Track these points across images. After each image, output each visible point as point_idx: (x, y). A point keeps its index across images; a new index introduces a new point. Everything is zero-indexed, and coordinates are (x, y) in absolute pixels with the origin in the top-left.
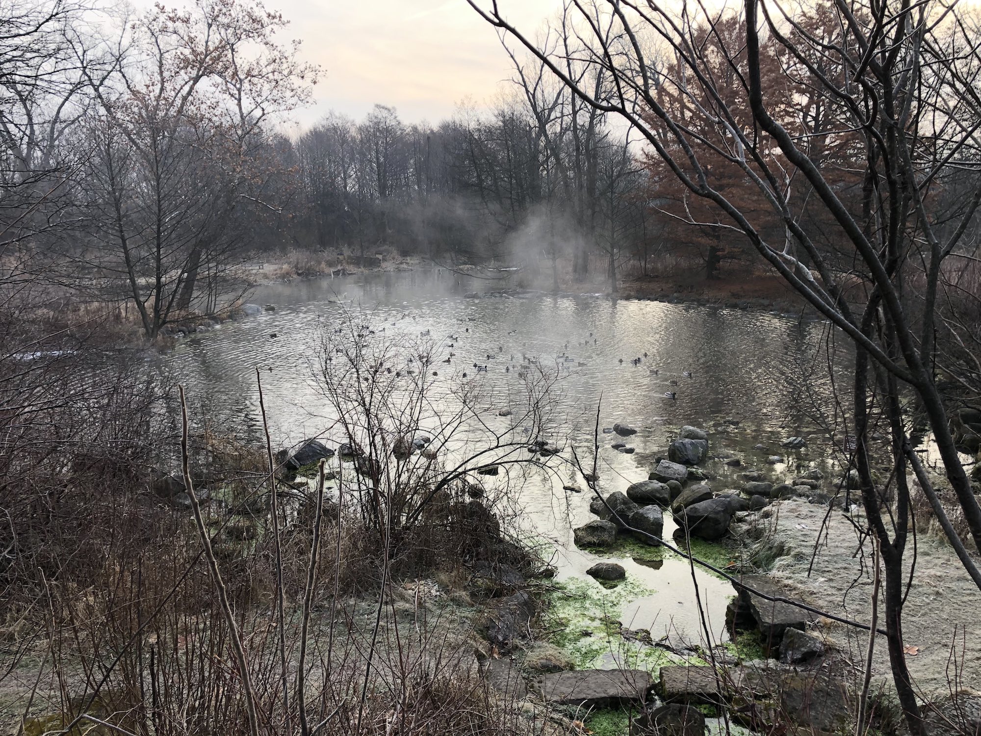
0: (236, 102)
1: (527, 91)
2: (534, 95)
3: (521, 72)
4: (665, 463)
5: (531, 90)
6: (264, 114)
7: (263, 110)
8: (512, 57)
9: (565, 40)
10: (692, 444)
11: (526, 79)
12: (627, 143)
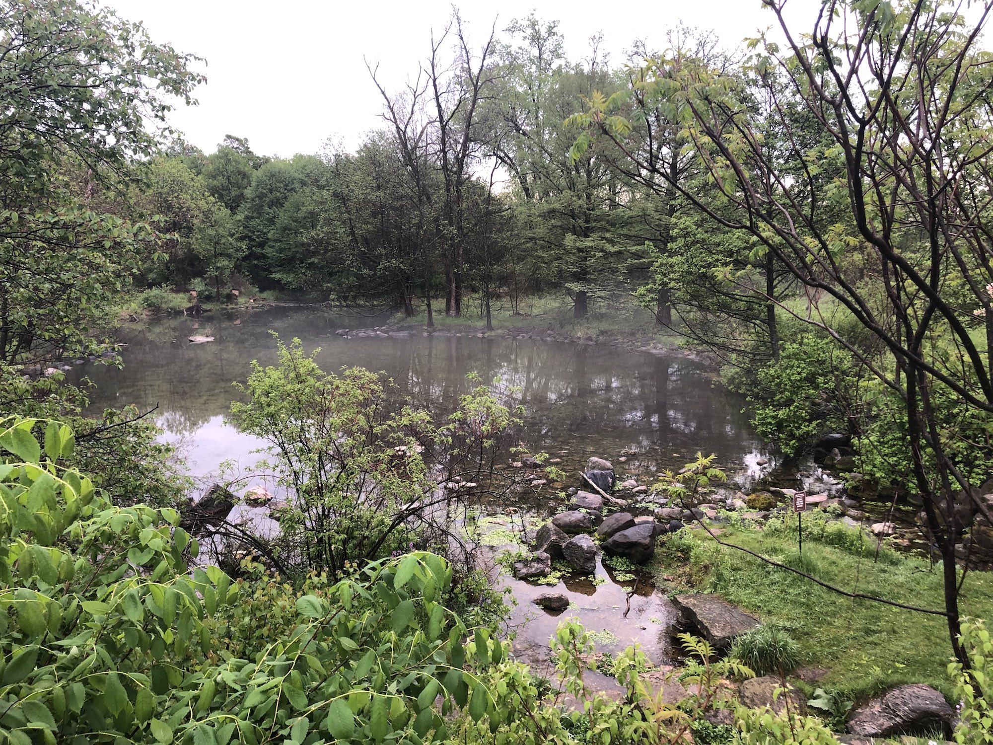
1: (398, 127)
2: (404, 133)
3: (392, 110)
4: (581, 493)
5: (402, 127)
8: (383, 93)
9: (434, 81)
10: (602, 474)
11: (396, 116)
12: (491, 184)
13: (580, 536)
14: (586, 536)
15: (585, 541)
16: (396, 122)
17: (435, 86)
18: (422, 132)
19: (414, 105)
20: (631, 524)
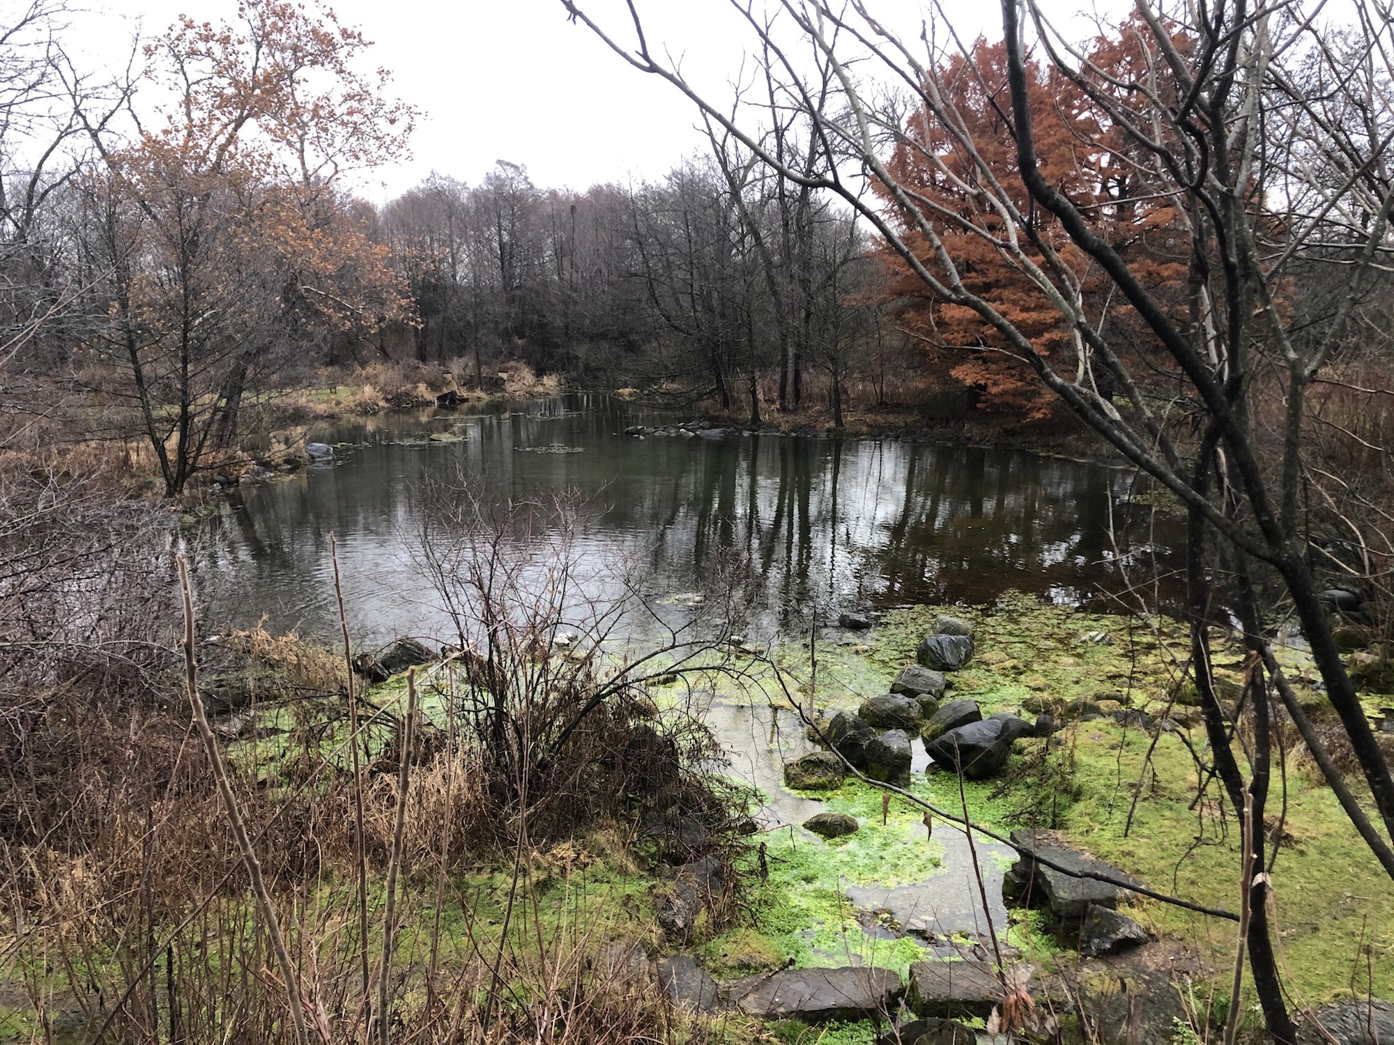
0: (297, 154)
1: (714, 142)
2: (723, 148)
4: (914, 666)
5: (719, 140)
6: (337, 172)
7: (336, 165)
10: (951, 641)
13: (892, 732)
14: (902, 733)
15: (894, 740)
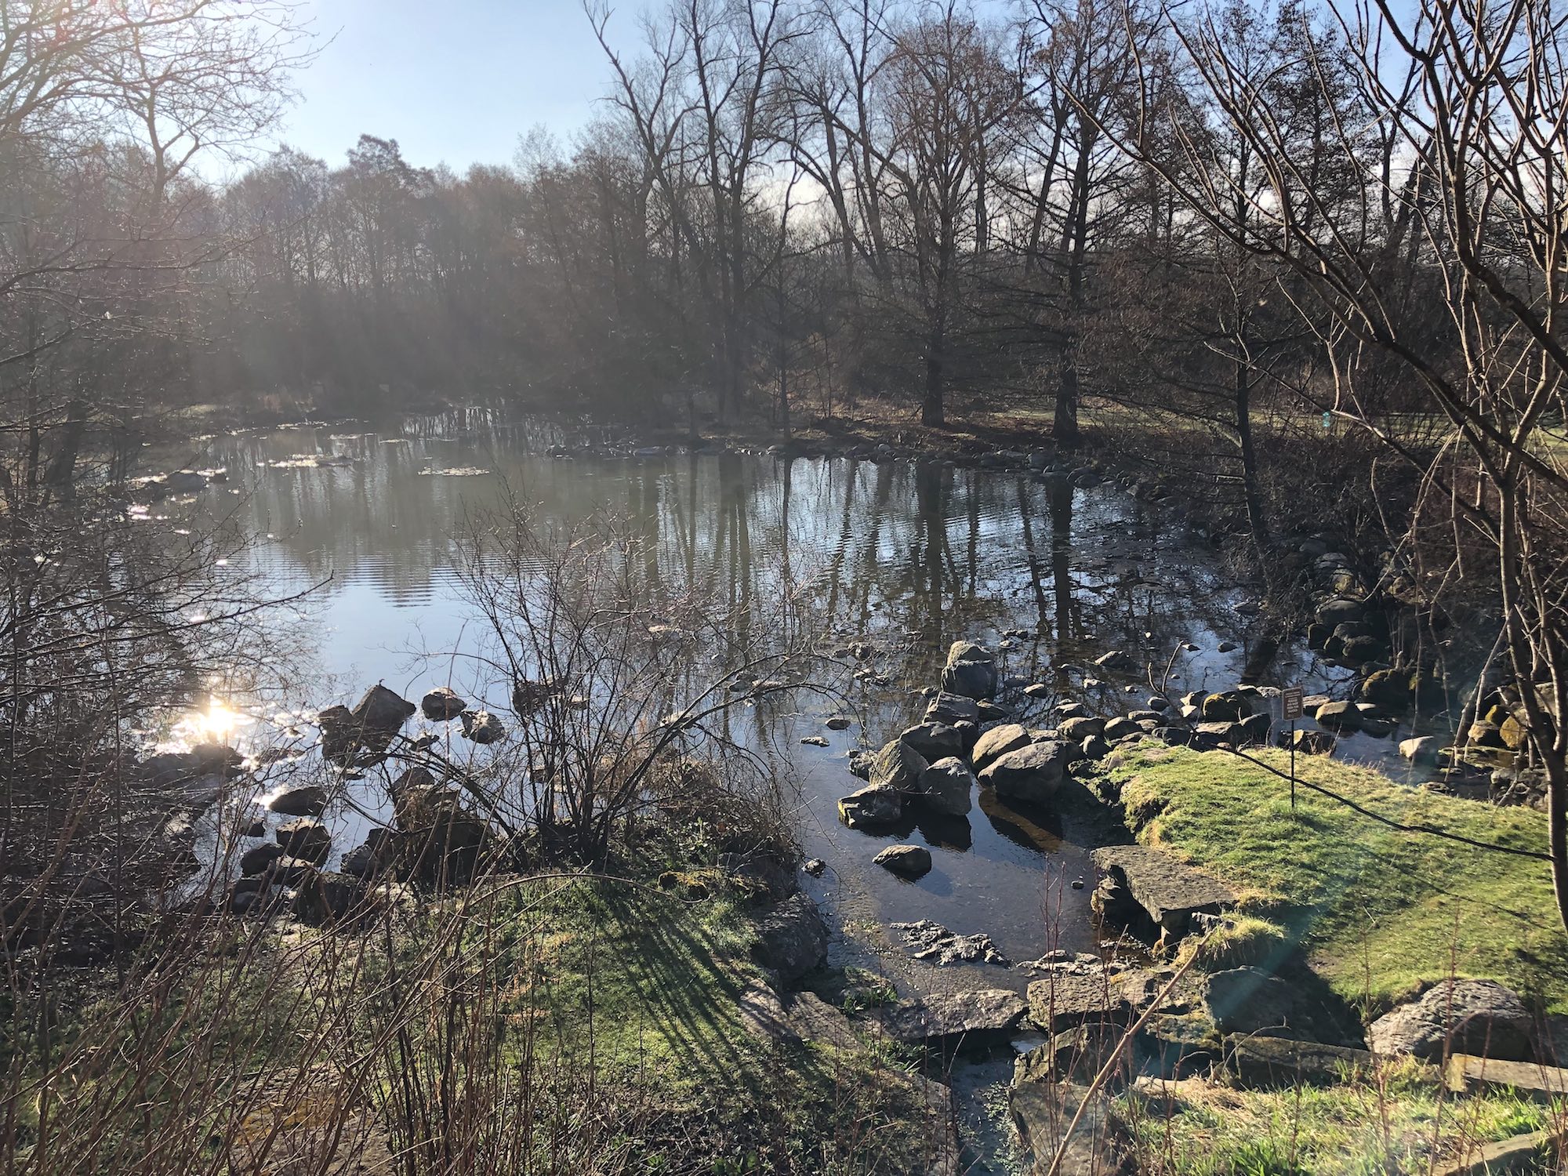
0: (144, 123)
1: (639, 119)
2: (650, 127)
3: (629, 89)
6: (197, 147)
7: (197, 139)
8: (615, 62)
9: (697, 41)
10: (974, 667)
11: (637, 101)
12: (787, 209)
13: (946, 760)
14: (956, 760)
16: (635, 110)
17: (698, 49)
18: (675, 125)
19: (664, 82)
20: (1024, 741)
